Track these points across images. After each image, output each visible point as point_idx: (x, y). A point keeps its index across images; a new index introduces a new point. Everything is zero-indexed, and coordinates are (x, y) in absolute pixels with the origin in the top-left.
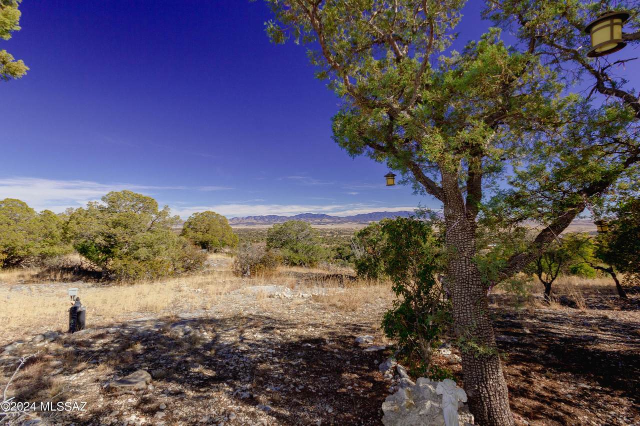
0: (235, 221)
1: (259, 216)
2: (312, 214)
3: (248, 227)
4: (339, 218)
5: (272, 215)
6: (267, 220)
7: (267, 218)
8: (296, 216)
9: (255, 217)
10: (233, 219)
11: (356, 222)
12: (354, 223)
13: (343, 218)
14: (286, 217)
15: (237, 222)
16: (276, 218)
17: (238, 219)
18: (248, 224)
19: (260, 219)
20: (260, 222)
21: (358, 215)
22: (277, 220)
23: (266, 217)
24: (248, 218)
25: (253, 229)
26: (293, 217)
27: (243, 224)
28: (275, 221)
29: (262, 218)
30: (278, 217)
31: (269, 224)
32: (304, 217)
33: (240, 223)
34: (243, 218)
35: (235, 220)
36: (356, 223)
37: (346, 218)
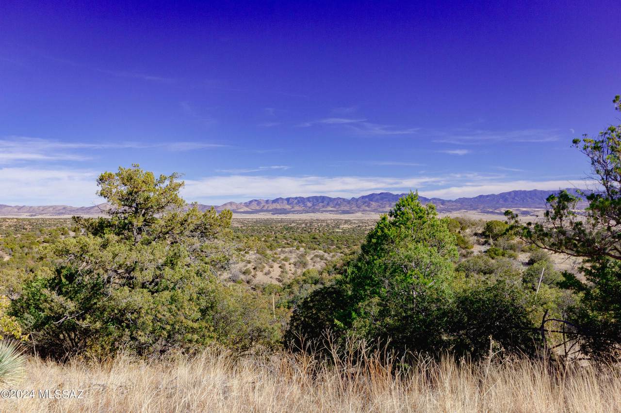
0: (254, 206)
1: (296, 198)
2: (391, 194)
3: (275, 217)
4: (443, 202)
5: (318, 195)
6: (309, 204)
7: (310, 201)
8: (363, 197)
9: (288, 200)
10: (251, 202)
11: (474, 209)
12: (471, 212)
13: (449, 201)
14: (344, 199)
15: (258, 208)
16: (326, 202)
17: (258, 202)
18: (276, 211)
19: (299, 202)
20: (297, 208)
21: (481, 196)
22: (328, 204)
23: (308, 199)
24: (276, 201)
25: (281, 221)
26: (357, 200)
27: (267, 211)
28: (323, 206)
29: (301, 200)
30: (330, 200)
31: (314, 212)
32: (377, 201)
33: (262, 211)
34: (267, 201)
35: (255, 204)
36: (474, 212)
37: (456, 201)
